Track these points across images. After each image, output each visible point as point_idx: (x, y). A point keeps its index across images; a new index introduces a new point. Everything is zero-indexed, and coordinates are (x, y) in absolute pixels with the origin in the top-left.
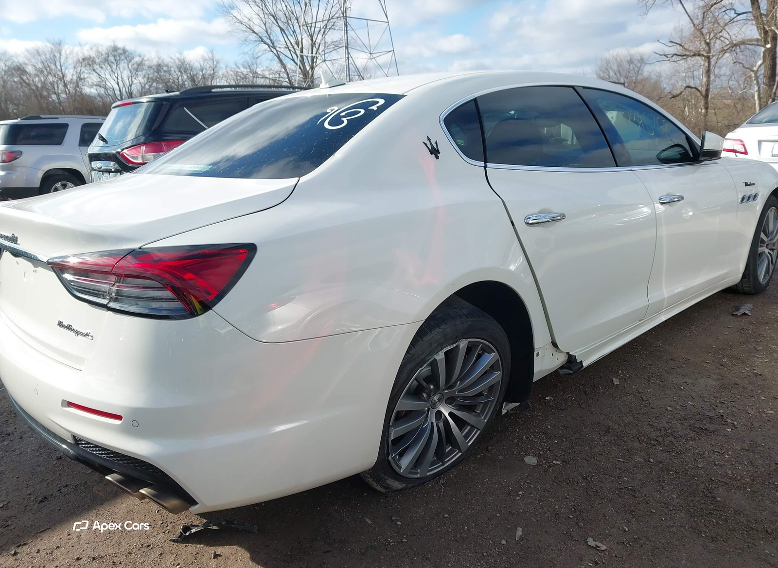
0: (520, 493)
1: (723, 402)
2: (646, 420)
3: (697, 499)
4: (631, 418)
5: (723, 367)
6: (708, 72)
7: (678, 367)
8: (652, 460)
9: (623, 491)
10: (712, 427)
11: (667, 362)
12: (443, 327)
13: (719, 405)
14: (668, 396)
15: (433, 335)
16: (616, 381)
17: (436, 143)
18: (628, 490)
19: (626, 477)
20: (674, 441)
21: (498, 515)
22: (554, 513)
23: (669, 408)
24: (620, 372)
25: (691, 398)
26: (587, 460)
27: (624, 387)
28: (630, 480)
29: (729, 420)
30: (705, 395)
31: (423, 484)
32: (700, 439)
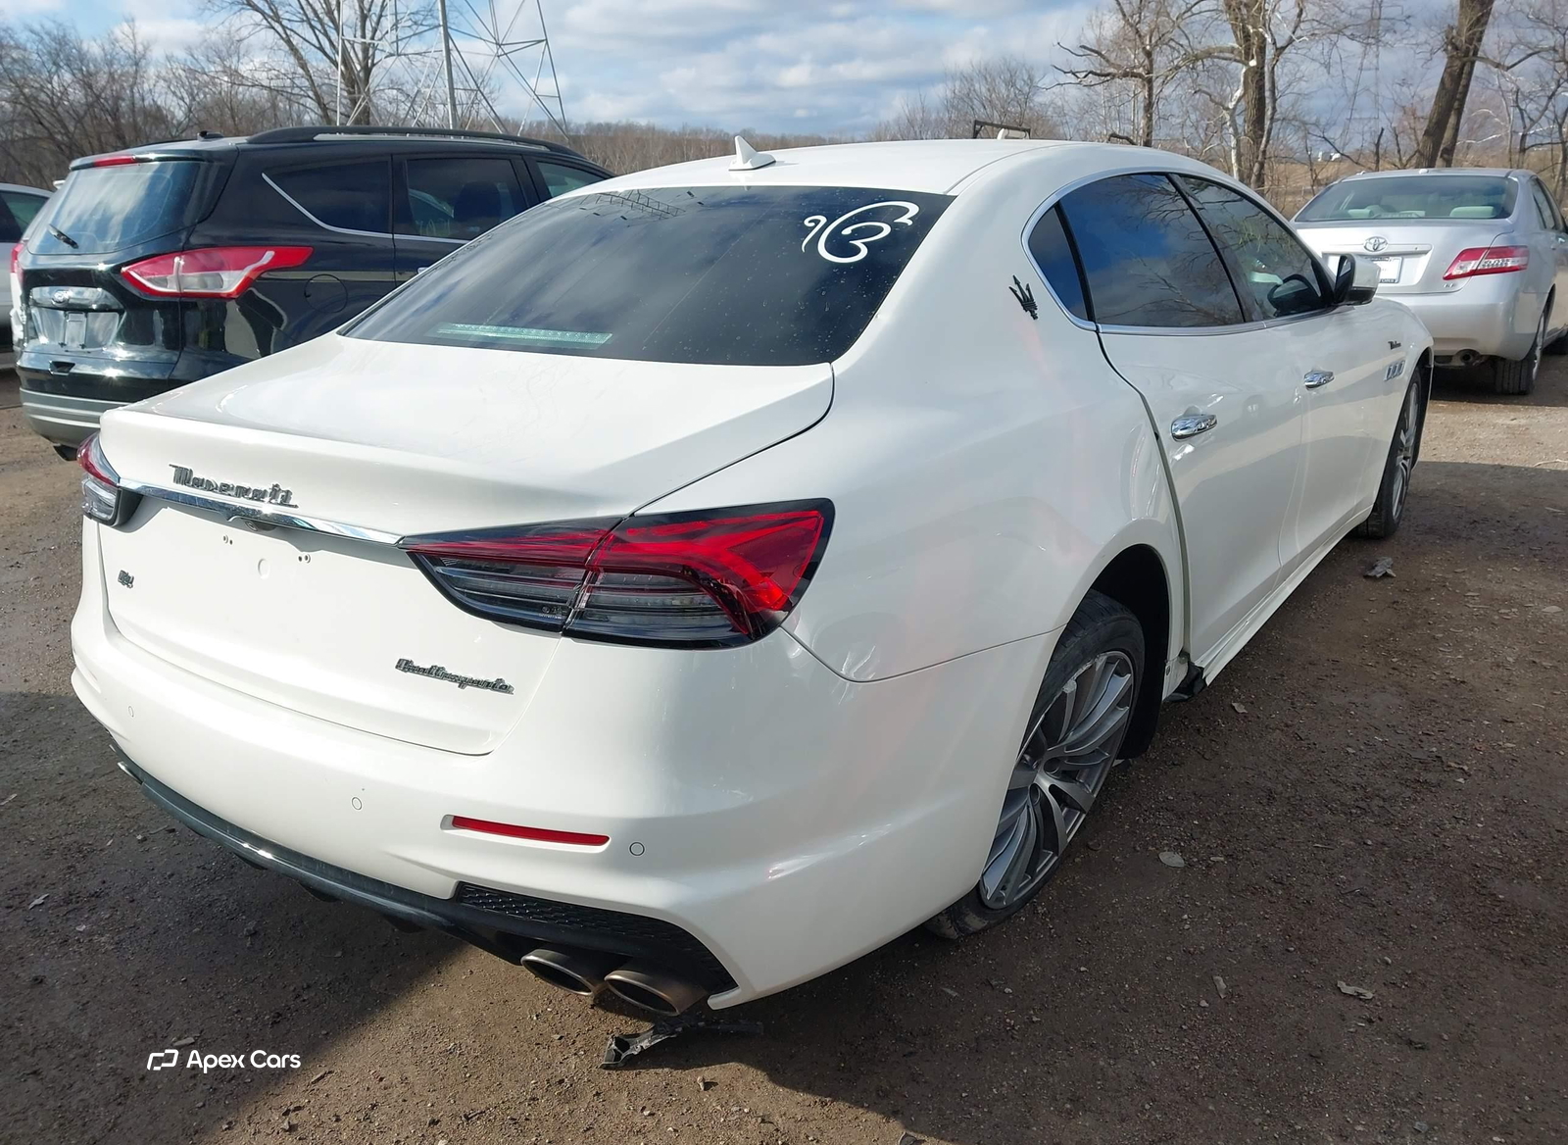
0: (1186, 916)
1: (1427, 734)
2: (1321, 772)
3: (1468, 900)
4: (1296, 771)
5: (1397, 673)
6: (1149, 107)
7: (1327, 676)
8: (1370, 842)
9: (1349, 898)
10: (1432, 777)
11: (1304, 668)
12: (1080, 633)
13: (1424, 738)
14: (1337, 730)
15: (1068, 650)
16: (1240, 709)
17: (1028, 289)
18: (1356, 896)
19: (1340, 873)
20: (1387, 806)
21: (1169, 958)
22: (1259, 945)
23: (1350, 750)
24: (1236, 690)
25: (1373, 729)
26: (1264, 851)
27: (1258, 717)
28: (1351, 879)
29: (1453, 764)
30: (1395, 723)
31: (1009, 917)
32: (1423, 799)
